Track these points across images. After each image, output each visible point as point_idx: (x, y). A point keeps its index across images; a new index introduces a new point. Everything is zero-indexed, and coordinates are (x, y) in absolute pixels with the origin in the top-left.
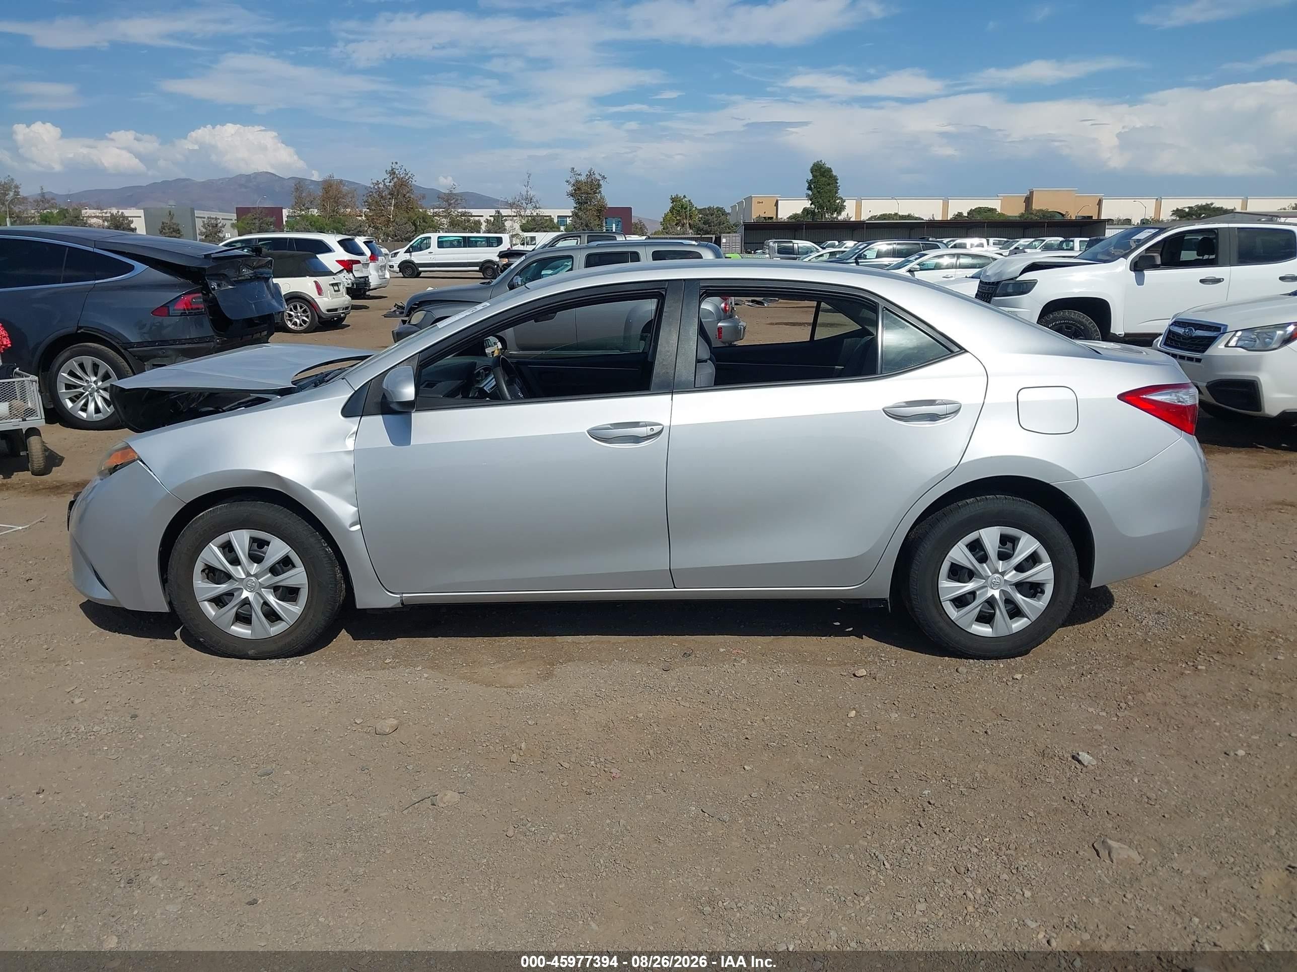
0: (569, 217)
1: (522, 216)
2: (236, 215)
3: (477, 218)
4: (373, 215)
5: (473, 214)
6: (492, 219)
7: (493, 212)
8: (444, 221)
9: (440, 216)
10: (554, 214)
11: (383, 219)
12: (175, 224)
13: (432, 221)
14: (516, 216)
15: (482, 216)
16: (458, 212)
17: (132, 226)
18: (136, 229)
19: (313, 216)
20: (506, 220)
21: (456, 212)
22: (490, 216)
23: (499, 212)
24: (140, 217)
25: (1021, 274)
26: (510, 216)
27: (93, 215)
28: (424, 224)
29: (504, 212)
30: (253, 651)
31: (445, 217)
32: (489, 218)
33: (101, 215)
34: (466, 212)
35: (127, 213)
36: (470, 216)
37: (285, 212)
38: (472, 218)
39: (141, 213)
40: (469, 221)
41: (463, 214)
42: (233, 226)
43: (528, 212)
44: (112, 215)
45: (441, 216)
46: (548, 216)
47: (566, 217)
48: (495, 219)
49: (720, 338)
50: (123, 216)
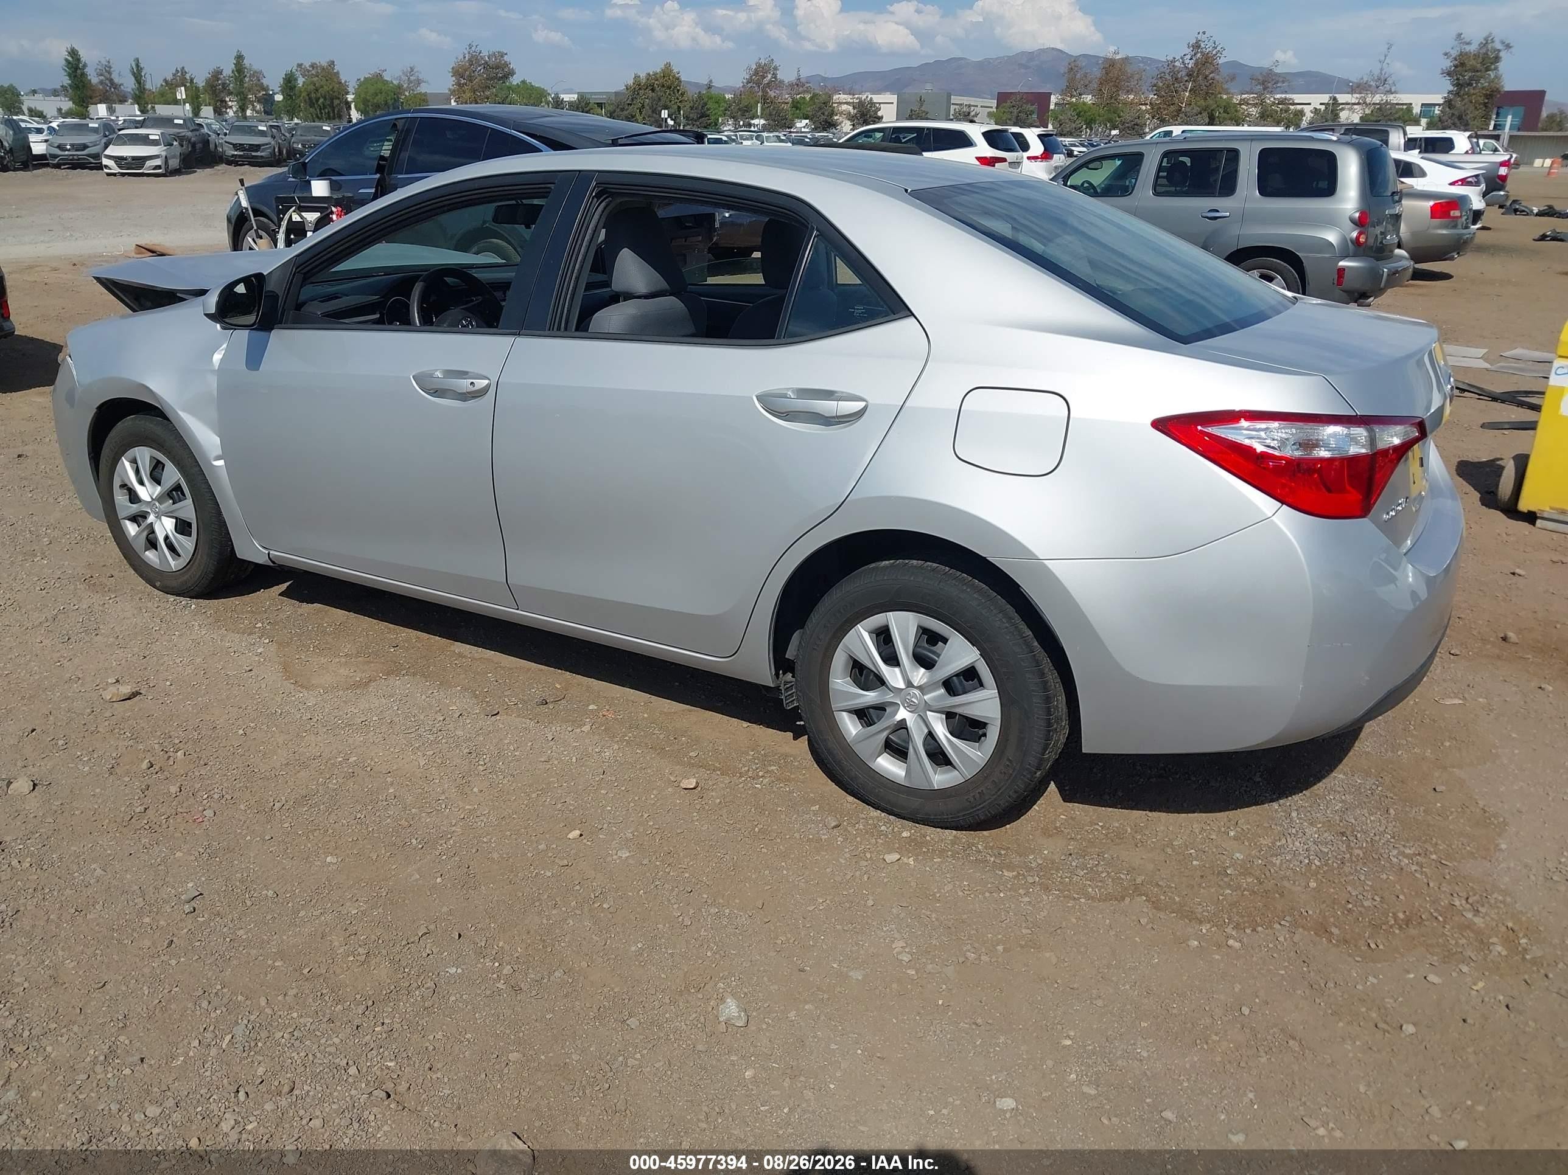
0: (1439, 105)
1: (1367, 104)
2: (996, 101)
3: (1299, 107)
4: (1160, 103)
5: (1295, 102)
6: (1323, 107)
7: (1325, 98)
8: (1254, 111)
9: (1248, 104)
10: (1416, 102)
11: (1172, 108)
12: (924, 112)
13: (1236, 111)
14: (1358, 104)
15: (1309, 104)
16: (1274, 99)
17: (880, 114)
18: (882, 117)
19: (1084, 104)
20: (1343, 109)
21: (1272, 99)
22: (1321, 104)
23: (1335, 99)
24: (892, 103)
26: (1348, 104)
27: (844, 101)
28: (1225, 115)
29: (1342, 98)
31: (1255, 105)
32: (1319, 107)
33: (851, 101)
34: (1286, 99)
35: (877, 98)
36: (1291, 104)
37: (1053, 99)
38: (1292, 107)
39: (894, 98)
40: (1286, 111)
41: (1282, 102)
42: (990, 115)
43: (1377, 98)
44: (860, 102)
45: (1251, 104)
46: (1406, 104)
47: (1435, 105)
48: (1326, 108)
50: (871, 103)
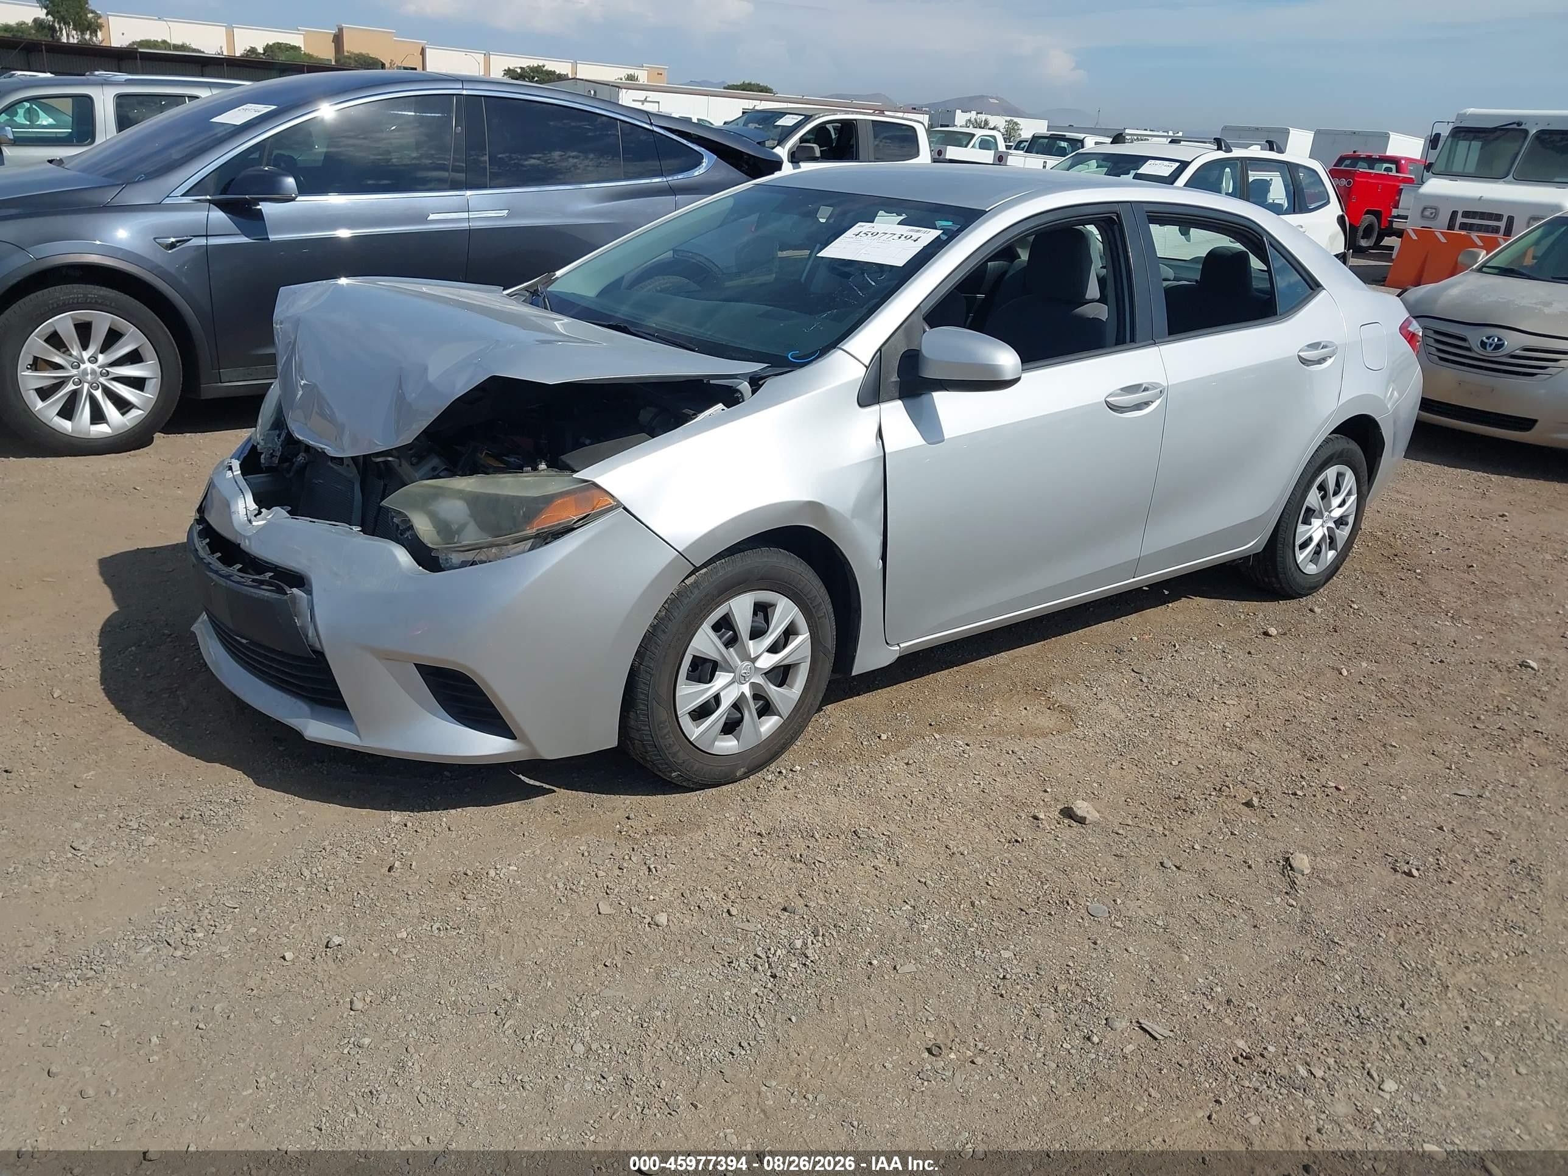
30: (742, 769)
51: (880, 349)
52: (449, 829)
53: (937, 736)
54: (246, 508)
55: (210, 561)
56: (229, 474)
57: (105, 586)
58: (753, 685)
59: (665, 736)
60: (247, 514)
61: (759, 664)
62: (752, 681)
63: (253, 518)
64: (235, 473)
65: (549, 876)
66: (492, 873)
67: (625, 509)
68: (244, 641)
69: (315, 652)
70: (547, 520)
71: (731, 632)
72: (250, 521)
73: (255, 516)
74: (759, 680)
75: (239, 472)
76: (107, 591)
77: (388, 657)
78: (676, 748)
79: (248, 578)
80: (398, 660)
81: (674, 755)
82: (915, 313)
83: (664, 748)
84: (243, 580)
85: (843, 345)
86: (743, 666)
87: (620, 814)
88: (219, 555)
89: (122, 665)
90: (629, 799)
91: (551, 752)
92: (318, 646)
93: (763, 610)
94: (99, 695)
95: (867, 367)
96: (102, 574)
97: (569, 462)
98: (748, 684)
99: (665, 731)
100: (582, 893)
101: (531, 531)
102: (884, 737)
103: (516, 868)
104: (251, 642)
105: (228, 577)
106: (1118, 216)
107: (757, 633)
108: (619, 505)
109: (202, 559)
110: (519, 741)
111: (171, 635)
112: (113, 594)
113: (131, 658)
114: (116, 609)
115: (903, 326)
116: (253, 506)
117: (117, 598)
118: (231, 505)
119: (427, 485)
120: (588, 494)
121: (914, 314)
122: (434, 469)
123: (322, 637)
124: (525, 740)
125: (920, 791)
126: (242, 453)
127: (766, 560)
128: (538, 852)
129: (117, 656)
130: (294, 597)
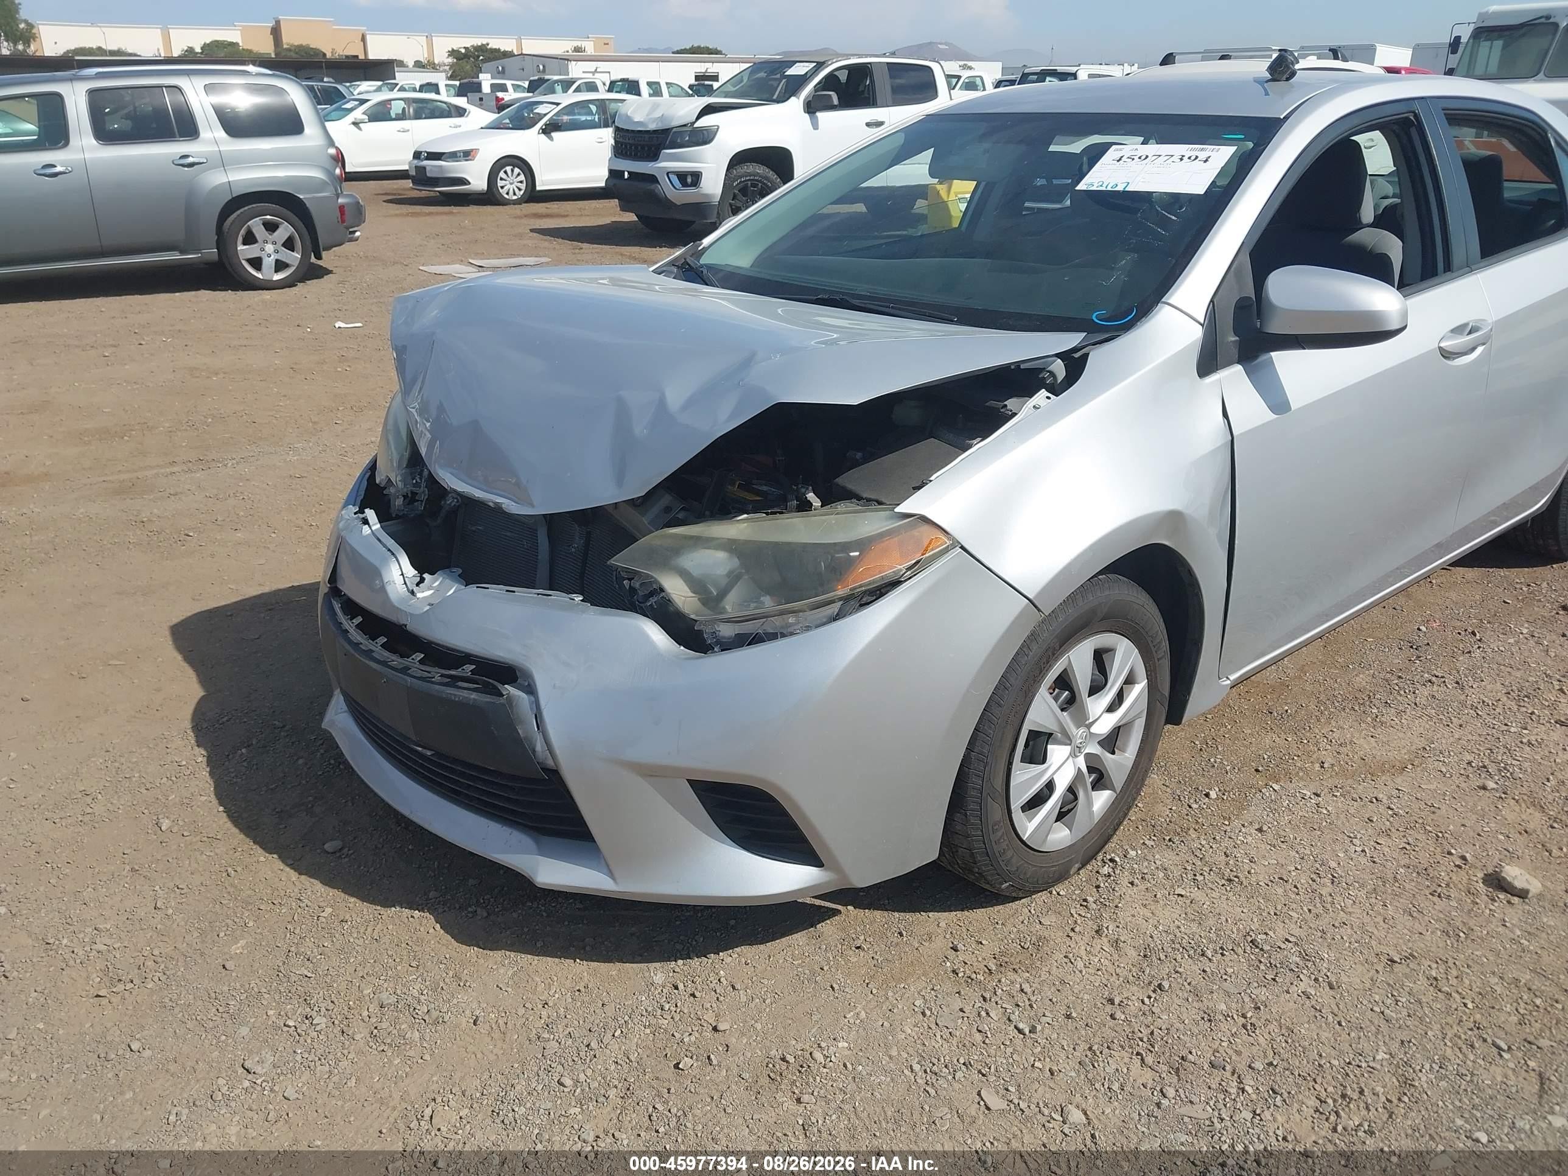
25: (698, 118)
30: (1076, 865)
49: (343, 221)
51: (1212, 301)
52: (733, 987)
53: (1276, 787)
54: (402, 574)
55: (374, 648)
56: (366, 530)
57: (186, 665)
58: (1088, 756)
59: (999, 840)
60: (405, 583)
61: (1094, 729)
62: (1086, 751)
63: (416, 589)
64: (374, 528)
65: (894, 1053)
66: (818, 1056)
67: (962, 548)
68: (429, 753)
69: (546, 770)
70: (865, 575)
71: (1067, 692)
72: (413, 593)
73: (418, 585)
74: (1094, 749)
75: (378, 526)
76: (190, 673)
77: (652, 773)
78: (1009, 854)
79: (436, 673)
80: (665, 777)
81: (1008, 862)
82: (1242, 251)
83: (997, 854)
84: (430, 675)
85: (1168, 299)
86: (1078, 733)
87: (940, 944)
88: (383, 640)
89: (236, 776)
90: (945, 918)
91: (863, 878)
92: (550, 763)
93: (1101, 659)
94: (217, 820)
95: (1202, 325)
96: (180, 648)
97: (850, 486)
98: (1082, 756)
99: (1000, 834)
100: (950, 1077)
101: (841, 591)
102: (1213, 795)
103: (846, 1045)
104: (438, 754)
105: (405, 670)
106: (1416, 116)
107: (1095, 689)
108: (956, 544)
109: (358, 644)
110: (829, 869)
111: (284, 726)
112: (198, 675)
113: (245, 764)
114: (202, 693)
115: (1232, 269)
116: (410, 571)
117: (204, 681)
118: (383, 573)
119: (675, 535)
120: (915, 533)
121: (1240, 255)
122: (668, 509)
123: (558, 751)
124: (836, 868)
125: (1296, 869)
126: (357, 496)
127: (1107, 593)
128: (863, 1015)
129: (227, 763)
130: (510, 699)
